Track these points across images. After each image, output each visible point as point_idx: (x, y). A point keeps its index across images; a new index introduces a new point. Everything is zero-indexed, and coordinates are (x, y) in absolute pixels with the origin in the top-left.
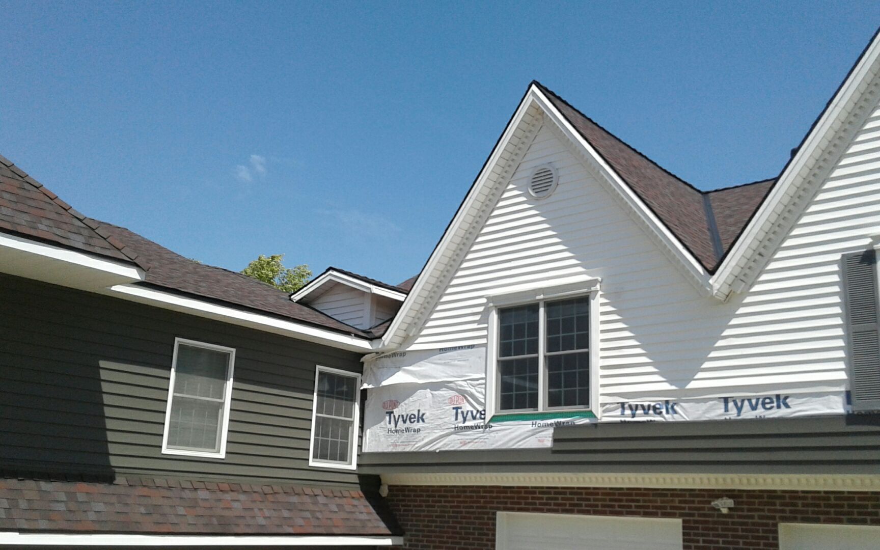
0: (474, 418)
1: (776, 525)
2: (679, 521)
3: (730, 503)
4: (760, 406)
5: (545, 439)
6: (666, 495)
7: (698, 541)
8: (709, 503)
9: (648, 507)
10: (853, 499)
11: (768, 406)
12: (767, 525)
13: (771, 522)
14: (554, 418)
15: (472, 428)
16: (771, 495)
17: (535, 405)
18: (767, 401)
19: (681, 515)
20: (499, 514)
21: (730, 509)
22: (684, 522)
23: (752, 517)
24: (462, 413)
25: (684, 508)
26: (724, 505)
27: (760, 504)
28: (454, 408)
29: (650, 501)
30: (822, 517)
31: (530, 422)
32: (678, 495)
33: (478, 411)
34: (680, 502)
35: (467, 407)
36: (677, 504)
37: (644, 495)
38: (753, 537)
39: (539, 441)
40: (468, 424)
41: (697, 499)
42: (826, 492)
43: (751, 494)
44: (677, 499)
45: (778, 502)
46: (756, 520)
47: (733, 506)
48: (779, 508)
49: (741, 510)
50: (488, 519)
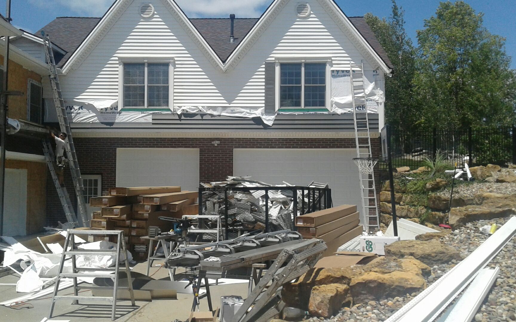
0: (111, 109)
1: (233, 149)
2: (198, 149)
3: (218, 142)
5: (149, 119)
6: (194, 140)
8: (211, 142)
9: (186, 145)
10: (258, 140)
12: (230, 149)
14: (152, 111)
15: (110, 113)
16: (232, 140)
17: (144, 105)
19: (199, 147)
20: (118, 149)
21: (218, 144)
23: (225, 147)
25: (201, 145)
26: (216, 143)
27: (228, 142)
29: (188, 143)
30: (248, 146)
31: (140, 112)
32: (198, 140)
36: (198, 143)
38: (225, 153)
39: (145, 119)
40: (108, 111)
41: (205, 141)
42: (250, 138)
43: (225, 139)
45: (234, 142)
48: (234, 143)
49: (222, 145)
50: (112, 151)
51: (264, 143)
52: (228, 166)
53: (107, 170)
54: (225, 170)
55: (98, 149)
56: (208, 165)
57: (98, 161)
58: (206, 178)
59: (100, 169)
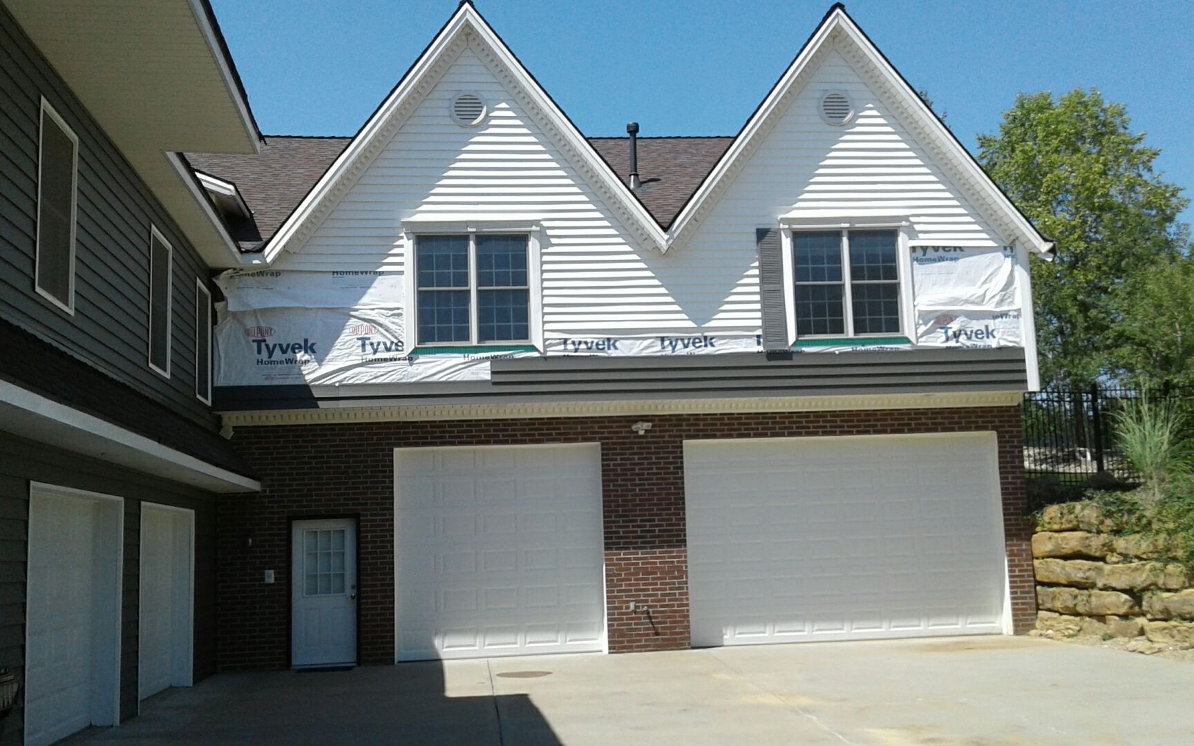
0: (388, 350)
1: (681, 442)
2: (598, 444)
3: (647, 426)
4: (691, 345)
5: (483, 372)
6: (586, 423)
7: (616, 460)
8: (630, 427)
9: (569, 434)
10: (741, 418)
11: (697, 345)
12: (676, 442)
13: (678, 439)
14: (492, 351)
15: (386, 360)
16: (679, 419)
17: (466, 337)
18: (697, 340)
19: (600, 439)
20: (397, 451)
21: (646, 431)
22: (602, 444)
23: (664, 437)
24: (372, 344)
25: (603, 433)
26: (641, 428)
27: (670, 426)
28: (358, 339)
29: (570, 428)
30: (718, 433)
31: (462, 355)
32: (598, 422)
33: (392, 343)
34: (599, 427)
35: (376, 338)
36: (597, 430)
37: (565, 423)
38: (664, 453)
39: (473, 373)
40: (378, 356)
41: (615, 425)
42: (721, 414)
43: (662, 418)
44: (596, 426)
45: (684, 423)
46: (667, 439)
47: (650, 428)
48: (684, 428)
49: (655, 431)
50: (383, 456)
51: (756, 424)
52: (673, 484)
53: (372, 504)
54: (666, 494)
55: (347, 451)
56: (622, 483)
57: (347, 483)
58: (621, 516)
59: (353, 504)
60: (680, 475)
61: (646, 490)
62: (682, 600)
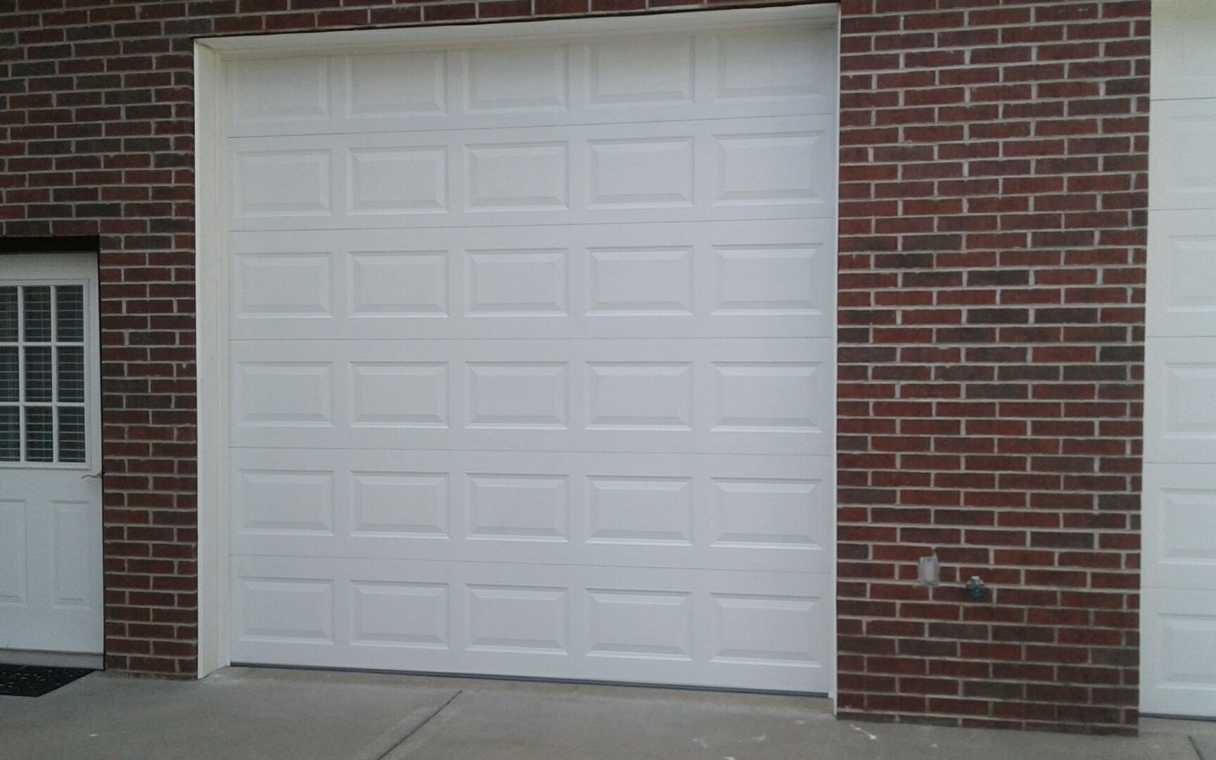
2: (831, 10)
7: (892, 62)
22: (846, 9)
50: (163, 62)
52: (1101, 145)
53: (130, 210)
54: (1075, 184)
55: (65, 50)
56: (911, 144)
57: (64, 147)
58: (901, 261)
59: (81, 211)
60: (1134, 112)
61: (1001, 168)
62: (1114, 561)
